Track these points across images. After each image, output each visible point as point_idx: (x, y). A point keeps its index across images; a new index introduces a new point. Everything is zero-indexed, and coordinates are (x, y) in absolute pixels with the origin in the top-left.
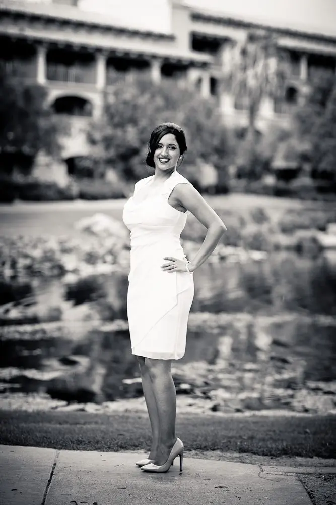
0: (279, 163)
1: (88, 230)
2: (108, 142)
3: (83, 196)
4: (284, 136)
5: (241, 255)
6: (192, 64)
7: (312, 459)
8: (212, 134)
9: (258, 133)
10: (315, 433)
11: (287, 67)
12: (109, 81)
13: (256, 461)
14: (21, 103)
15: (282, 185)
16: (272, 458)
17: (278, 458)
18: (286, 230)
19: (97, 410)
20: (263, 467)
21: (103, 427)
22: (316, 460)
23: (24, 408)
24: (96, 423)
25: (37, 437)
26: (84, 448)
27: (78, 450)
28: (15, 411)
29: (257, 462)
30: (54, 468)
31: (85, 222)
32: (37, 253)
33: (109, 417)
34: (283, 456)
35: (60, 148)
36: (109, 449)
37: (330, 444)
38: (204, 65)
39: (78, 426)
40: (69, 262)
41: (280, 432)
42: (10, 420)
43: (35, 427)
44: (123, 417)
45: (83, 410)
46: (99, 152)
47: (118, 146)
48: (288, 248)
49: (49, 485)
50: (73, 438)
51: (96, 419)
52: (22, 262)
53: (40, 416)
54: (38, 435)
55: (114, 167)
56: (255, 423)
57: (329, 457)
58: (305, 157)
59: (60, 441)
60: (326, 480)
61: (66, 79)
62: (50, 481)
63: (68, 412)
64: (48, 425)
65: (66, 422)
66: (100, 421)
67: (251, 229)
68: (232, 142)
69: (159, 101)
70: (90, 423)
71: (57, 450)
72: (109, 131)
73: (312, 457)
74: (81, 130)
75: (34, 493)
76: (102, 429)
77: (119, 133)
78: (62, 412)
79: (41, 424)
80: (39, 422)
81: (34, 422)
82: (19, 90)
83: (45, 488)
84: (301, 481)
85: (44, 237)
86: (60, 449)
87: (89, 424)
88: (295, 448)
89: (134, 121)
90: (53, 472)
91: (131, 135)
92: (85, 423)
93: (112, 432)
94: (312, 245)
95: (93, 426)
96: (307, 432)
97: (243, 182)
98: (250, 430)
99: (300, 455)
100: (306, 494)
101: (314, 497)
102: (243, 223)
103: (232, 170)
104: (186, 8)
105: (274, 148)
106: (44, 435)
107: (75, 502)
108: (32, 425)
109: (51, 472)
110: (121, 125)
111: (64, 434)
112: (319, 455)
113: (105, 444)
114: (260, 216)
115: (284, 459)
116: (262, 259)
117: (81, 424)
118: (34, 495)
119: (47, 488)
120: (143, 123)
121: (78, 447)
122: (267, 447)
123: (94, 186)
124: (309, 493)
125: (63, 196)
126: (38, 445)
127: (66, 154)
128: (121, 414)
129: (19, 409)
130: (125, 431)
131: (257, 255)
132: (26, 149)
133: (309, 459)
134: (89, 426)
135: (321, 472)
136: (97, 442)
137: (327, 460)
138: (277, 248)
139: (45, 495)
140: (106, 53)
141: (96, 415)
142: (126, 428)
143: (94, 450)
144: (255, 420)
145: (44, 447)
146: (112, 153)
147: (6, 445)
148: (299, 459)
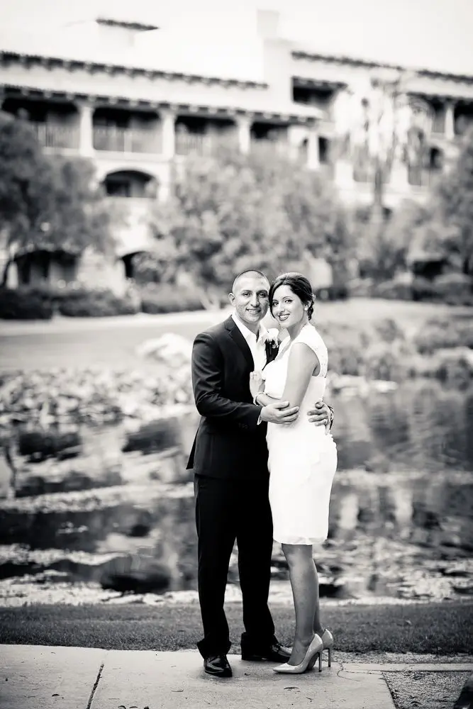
0: (417, 254)
1: (154, 355)
2: (178, 235)
3: (146, 308)
4: (422, 217)
5: (361, 386)
6: (294, 121)
7: (405, 655)
8: (324, 218)
9: (387, 212)
10: (418, 625)
11: (424, 121)
12: (178, 148)
13: (338, 658)
14: (59, 184)
15: (422, 283)
16: (357, 655)
17: (365, 655)
18: (424, 350)
19: (157, 601)
20: (344, 665)
21: (162, 622)
22: (409, 656)
23: (67, 602)
24: (154, 618)
25: (82, 635)
26: (137, 647)
27: (130, 649)
28: (57, 605)
29: (339, 660)
30: (101, 670)
31: (150, 345)
32: (85, 392)
33: (170, 610)
34: (371, 652)
35: (114, 243)
36: (166, 647)
37: (430, 637)
38: (310, 121)
39: (132, 622)
40: (128, 403)
41: (376, 624)
42: (50, 616)
43: (80, 624)
44: (187, 609)
45: (140, 602)
46: (166, 249)
47: (194, 241)
48: (427, 375)
49: (94, 689)
50: (124, 636)
51: (154, 613)
52: (65, 405)
53: (87, 611)
54: (84, 633)
55: (187, 270)
56: (348, 614)
57: (425, 652)
58: (452, 247)
59: (109, 640)
60: (415, 678)
61: (120, 146)
62: (96, 684)
63: (121, 604)
64: (96, 621)
65: (119, 618)
66: (159, 615)
67: (377, 349)
68: (351, 227)
69: (248, 176)
70: (147, 617)
71: (105, 650)
72: (180, 221)
73: (404, 653)
74: (141, 220)
75: (79, 698)
76: (160, 625)
77: (193, 222)
78: (114, 604)
79: (87, 621)
80: (85, 618)
81: (79, 619)
82: (57, 166)
83: (91, 692)
84: (385, 680)
85: (94, 368)
86: (108, 649)
87: (145, 619)
88: (387, 643)
89: (213, 206)
90: (100, 675)
91: (210, 226)
92: (140, 619)
93: (172, 628)
94: (460, 370)
95: (149, 621)
96: (408, 624)
97: (368, 282)
98: (339, 623)
99: (391, 651)
100: (389, 694)
101: (397, 697)
102: (365, 340)
103: (353, 266)
104: (284, 43)
105: (409, 235)
106: (92, 633)
107: (124, 707)
108: (77, 622)
109: (97, 674)
110: (196, 212)
111: (115, 633)
112: (414, 650)
113: (162, 642)
114: (390, 331)
115: (372, 655)
116: (391, 390)
117: (136, 619)
118: (79, 700)
119: (93, 692)
120: (226, 208)
121: (130, 646)
122: (353, 642)
123: (162, 294)
124: (392, 693)
125: (120, 309)
126: (83, 644)
127: (122, 251)
128: (185, 606)
129: (62, 602)
130: (188, 627)
131: (383, 386)
132: (67, 246)
133: (402, 655)
134: (144, 622)
135: (411, 670)
136: (153, 641)
137: (422, 656)
138: (412, 374)
139: (91, 700)
140: (175, 109)
141: (155, 608)
142: (190, 624)
143: (149, 649)
144: (348, 610)
145: (90, 647)
146: (184, 250)
147: (46, 645)
148: (389, 655)
